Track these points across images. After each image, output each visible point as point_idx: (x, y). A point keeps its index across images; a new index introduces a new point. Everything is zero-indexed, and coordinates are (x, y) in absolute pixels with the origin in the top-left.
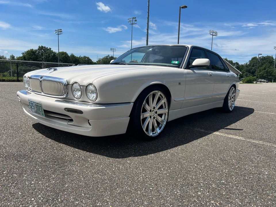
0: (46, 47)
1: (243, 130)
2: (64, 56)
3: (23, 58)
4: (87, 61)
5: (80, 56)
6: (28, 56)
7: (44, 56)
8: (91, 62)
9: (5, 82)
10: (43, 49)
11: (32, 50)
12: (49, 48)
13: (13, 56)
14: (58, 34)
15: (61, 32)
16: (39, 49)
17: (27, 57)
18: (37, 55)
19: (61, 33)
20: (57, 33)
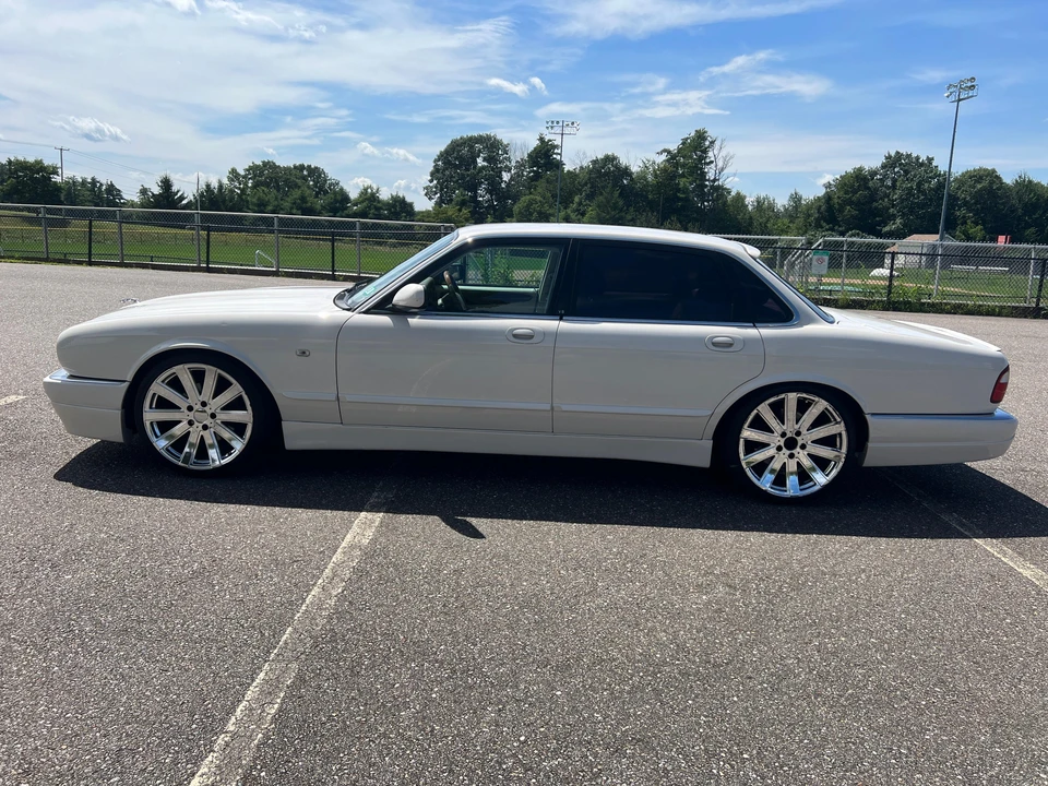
2: (984, 188)
3: (824, 201)
6: (842, 193)
7: (899, 192)
10: (900, 165)
11: (861, 169)
12: (923, 157)
13: (798, 194)
14: (960, 100)
15: (972, 87)
16: (884, 166)
17: (839, 197)
18: (876, 188)
19: (971, 93)
20: (954, 97)
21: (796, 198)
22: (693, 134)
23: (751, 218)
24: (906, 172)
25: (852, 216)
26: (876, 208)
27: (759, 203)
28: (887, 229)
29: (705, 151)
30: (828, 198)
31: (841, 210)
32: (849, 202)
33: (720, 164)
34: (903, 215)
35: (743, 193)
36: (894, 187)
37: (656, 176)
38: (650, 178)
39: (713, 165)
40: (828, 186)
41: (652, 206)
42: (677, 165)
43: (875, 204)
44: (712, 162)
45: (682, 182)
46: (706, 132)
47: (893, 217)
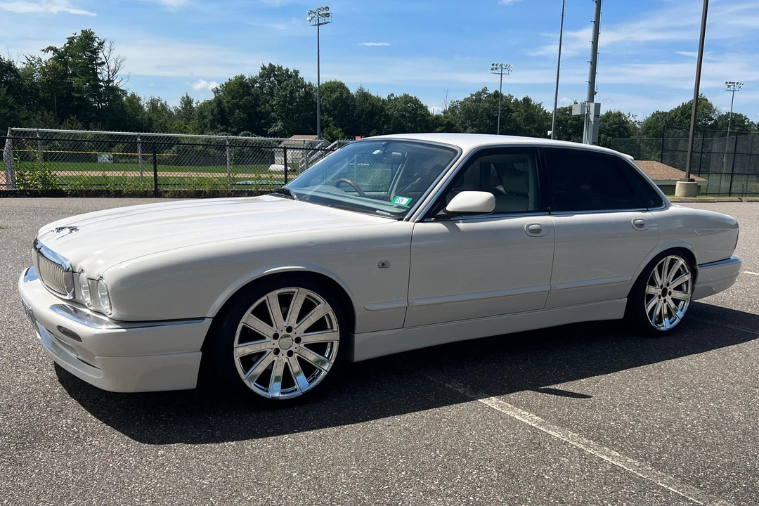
0: (284, 68)
1: (590, 397)
2: (337, 98)
3: (215, 104)
4: (410, 113)
5: (392, 95)
6: (230, 98)
7: (276, 99)
8: (423, 116)
9: (123, 197)
10: (275, 75)
11: (242, 77)
12: (291, 70)
13: (188, 98)
14: (319, 25)
15: (327, 15)
16: (262, 76)
17: (228, 102)
18: (258, 95)
19: (327, 19)
20: (314, 22)
21: (187, 102)
22: (79, 34)
23: (150, 119)
24: (280, 82)
25: (242, 118)
26: (260, 112)
27: (153, 104)
28: (271, 130)
29: (95, 52)
30: (218, 101)
31: (231, 113)
32: (237, 106)
33: (112, 66)
34: (282, 118)
35: (138, 95)
36: (272, 94)
37: (44, 74)
38: (37, 76)
39: (105, 66)
40: (216, 91)
41: (47, 104)
42: (66, 63)
43: (258, 109)
44: (103, 63)
45: (75, 82)
46: (92, 33)
47: (275, 120)
